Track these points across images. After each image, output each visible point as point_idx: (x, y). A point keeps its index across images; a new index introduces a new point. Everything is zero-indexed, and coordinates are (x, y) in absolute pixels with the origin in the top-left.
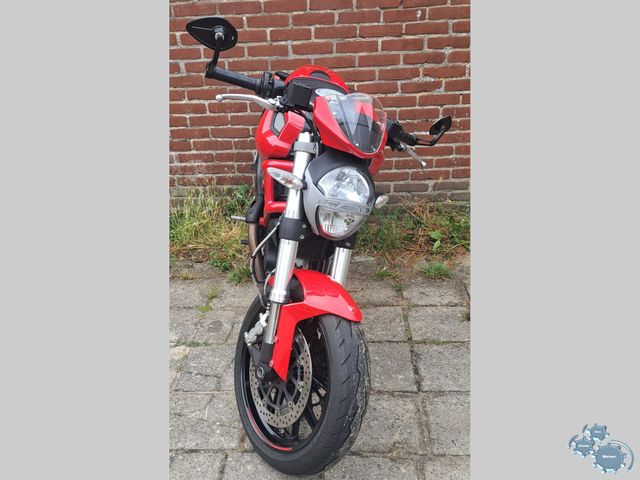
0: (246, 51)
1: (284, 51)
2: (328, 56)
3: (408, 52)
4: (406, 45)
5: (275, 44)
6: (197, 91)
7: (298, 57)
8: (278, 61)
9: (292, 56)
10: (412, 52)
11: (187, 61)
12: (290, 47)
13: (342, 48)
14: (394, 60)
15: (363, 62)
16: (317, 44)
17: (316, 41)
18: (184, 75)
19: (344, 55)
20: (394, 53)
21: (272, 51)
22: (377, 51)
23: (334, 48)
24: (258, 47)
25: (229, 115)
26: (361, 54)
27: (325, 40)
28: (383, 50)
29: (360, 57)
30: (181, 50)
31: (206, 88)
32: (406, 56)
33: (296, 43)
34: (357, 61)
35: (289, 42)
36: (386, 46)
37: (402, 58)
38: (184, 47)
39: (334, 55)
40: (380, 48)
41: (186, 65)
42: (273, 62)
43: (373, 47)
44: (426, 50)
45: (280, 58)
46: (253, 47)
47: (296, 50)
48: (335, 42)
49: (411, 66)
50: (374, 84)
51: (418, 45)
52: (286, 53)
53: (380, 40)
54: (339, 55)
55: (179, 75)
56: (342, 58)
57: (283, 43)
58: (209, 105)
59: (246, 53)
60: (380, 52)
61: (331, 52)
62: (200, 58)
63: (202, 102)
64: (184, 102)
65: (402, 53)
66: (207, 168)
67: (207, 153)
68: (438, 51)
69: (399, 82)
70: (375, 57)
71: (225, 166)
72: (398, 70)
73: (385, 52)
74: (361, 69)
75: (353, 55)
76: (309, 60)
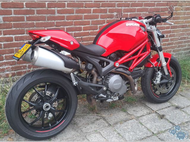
2: (72, 15)
4: (101, 11)
5: (49, 9)
7: (59, 15)
8: (50, 17)
9: (57, 15)
10: (103, 14)
11: (4, 16)
12: (56, 11)
14: (97, 17)
15: (86, 17)
16: (68, 10)
17: (67, 8)
19: (78, 14)
20: (97, 14)
21: (48, 12)
22: (91, 13)
23: (75, 12)
26: (85, 14)
27: (71, 8)
28: (93, 13)
29: (85, 16)
31: (14, 29)
32: (101, 15)
33: (59, 9)
34: (83, 17)
35: (56, 8)
39: (74, 14)
40: (92, 12)
41: (3, 18)
42: (48, 17)
43: (89, 11)
44: (108, 13)
45: (52, 15)
46: (39, 10)
47: (59, 12)
48: (75, 9)
49: (103, 19)
50: (90, 26)
51: (105, 11)
52: (54, 13)
53: (92, 9)
54: (77, 14)
57: (53, 9)
58: (15, 37)
59: (35, 13)
60: (92, 14)
61: (73, 13)
65: (100, 14)
66: (12, 68)
67: (12, 60)
68: (112, 14)
69: (98, 26)
70: (90, 16)
71: (22, 66)
72: (99, 21)
73: (94, 14)
74: (85, 20)
75: (82, 14)
76: (64, 17)
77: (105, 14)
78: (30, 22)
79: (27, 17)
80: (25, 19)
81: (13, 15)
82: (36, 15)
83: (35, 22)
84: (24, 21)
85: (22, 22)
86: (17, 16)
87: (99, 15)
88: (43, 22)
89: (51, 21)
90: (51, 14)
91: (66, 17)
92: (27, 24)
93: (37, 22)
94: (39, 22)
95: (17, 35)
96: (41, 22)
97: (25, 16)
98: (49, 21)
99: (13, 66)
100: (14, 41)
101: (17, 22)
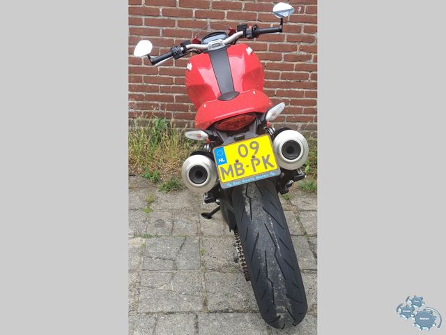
0: (176, 23)
3: (291, 34)
4: (289, 29)
5: (198, 20)
10: (293, 34)
12: (209, 23)
14: (281, 38)
17: (227, 20)
21: (195, 25)
24: (185, 21)
27: (234, 21)
32: (289, 37)
33: (213, 21)
35: (208, 20)
37: (286, 37)
45: (200, 30)
46: (182, 21)
49: (292, 44)
50: (266, 54)
52: (205, 27)
53: (272, 24)
57: (204, 20)
62: (141, 25)
65: (286, 34)
66: (138, 104)
67: (139, 93)
68: (311, 35)
69: (283, 54)
71: (152, 104)
72: (283, 45)
78: (167, 38)
79: (163, 30)
80: (161, 33)
81: (144, 26)
83: (175, 39)
84: (159, 35)
85: (156, 37)
86: (149, 27)
87: (284, 35)
92: (162, 40)
93: (178, 39)
94: (181, 39)
97: (161, 29)
99: (140, 102)
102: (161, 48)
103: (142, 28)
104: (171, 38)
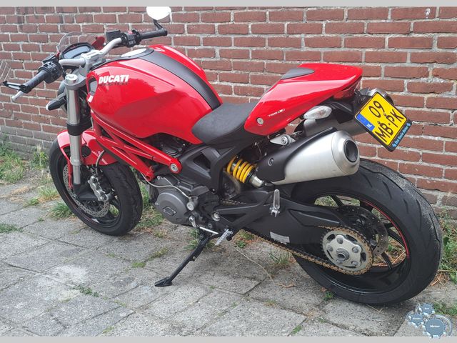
0: (267, 41)
1: (297, 44)
2: (336, 50)
3: (416, 51)
4: (413, 44)
5: (291, 36)
6: (226, 74)
7: (310, 49)
8: (292, 52)
9: (304, 49)
10: (420, 51)
11: (221, 48)
12: (303, 40)
13: (350, 43)
14: (401, 58)
16: (327, 39)
17: (326, 35)
18: (219, 59)
19: (352, 50)
20: (400, 50)
21: (288, 43)
22: (384, 47)
23: (343, 42)
24: (277, 38)
25: (250, 98)
26: (368, 50)
27: (334, 35)
28: (389, 47)
29: (367, 53)
30: (218, 38)
31: (233, 72)
32: (414, 55)
33: (308, 36)
34: (364, 56)
35: (303, 35)
36: (393, 43)
37: (409, 56)
38: (220, 36)
39: (342, 49)
40: (387, 45)
41: (220, 51)
42: (288, 54)
43: (380, 44)
44: (436, 49)
45: (294, 49)
46: (272, 39)
47: (308, 43)
48: (343, 37)
49: (419, 65)
50: (380, 81)
51: (427, 44)
52: (299, 46)
53: (387, 37)
54: (347, 49)
55: (215, 60)
56: (349, 52)
57: (297, 36)
58: (235, 87)
59: (267, 44)
60: (387, 49)
61: (340, 47)
62: (231, 46)
63: (229, 84)
64: (216, 83)
65: (409, 51)
69: (406, 81)
70: (381, 54)
72: (406, 68)
73: (392, 50)
74: (368, 64)
75: (360, 50)
76: (319, 53)
77: (427, 51)
78: (258, 61)
79: (253, 51)
80: (251, 54)
81: (233, 47)
82: (267, 48)
83: (265, 62)
84: (248, 58)
85: (246, 61)
86: (238, 48)
87: (406, 53)
88: (279, 62)
89: (293, 62)
90: (294, 47)
91: (322, 55)
92: (252, 64)
93: (269, 62)
94: (272, 62)
95: (238, 84)
96: (275, 61)
97: (251, 50)
98: (290, 62)
100: (233, 93)
101: (239, 60)
102: (251, 74)
103: (231, 50)
104: (261, 61)
